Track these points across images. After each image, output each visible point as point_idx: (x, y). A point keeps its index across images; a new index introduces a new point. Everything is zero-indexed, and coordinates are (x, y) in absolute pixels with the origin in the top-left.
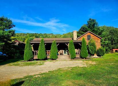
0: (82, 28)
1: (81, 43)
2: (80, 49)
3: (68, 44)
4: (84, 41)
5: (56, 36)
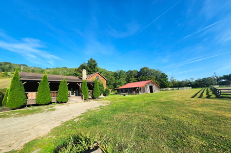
0: (81, 66)
3: (81, 84)
5: (33, 70)
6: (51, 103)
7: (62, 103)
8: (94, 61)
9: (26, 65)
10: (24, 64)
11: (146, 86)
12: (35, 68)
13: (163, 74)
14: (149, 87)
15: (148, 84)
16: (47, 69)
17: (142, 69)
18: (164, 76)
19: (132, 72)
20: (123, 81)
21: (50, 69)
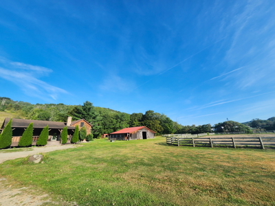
1: (74, 130)
2: (72, 135)
3: (62, 130)
4: (77, 128)
5: (17, 105)
6: (31, 146)
7: (40, 146)
8: (90, 104)
9: (9, 99)
10: (7, 97)
11: (138, 132)
12: (20, 103)
13: (167, 119)
14: (141, 133)
15: (141, 129)
16: (38, 104)
17: (147, 113)
18: (168, 121)
19: (136, 115)
20: (124, 124)
21: (41, 105)
